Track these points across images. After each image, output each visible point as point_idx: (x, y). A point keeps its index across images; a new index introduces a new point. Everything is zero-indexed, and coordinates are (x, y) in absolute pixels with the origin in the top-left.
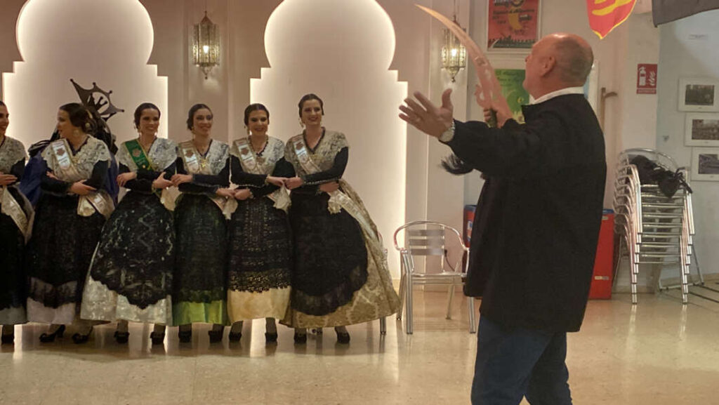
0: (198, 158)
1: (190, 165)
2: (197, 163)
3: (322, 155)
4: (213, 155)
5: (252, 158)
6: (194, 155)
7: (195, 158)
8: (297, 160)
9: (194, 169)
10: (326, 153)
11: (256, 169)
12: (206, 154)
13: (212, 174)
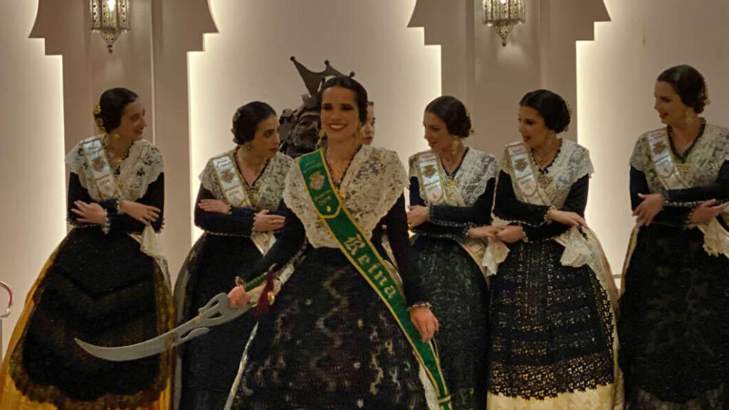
0: (441, 178)
1: (429, 190)
2: (439, 187)
3: (698, 166)
4: (467, 174)
5: (531, 177)
6: (437, 173)
7: (438, 178)
8: (653, 171)
9: (435, 197)
10: (704, 161)
11: (536, 195)
12: (455, 173)
13: (463, 205)
